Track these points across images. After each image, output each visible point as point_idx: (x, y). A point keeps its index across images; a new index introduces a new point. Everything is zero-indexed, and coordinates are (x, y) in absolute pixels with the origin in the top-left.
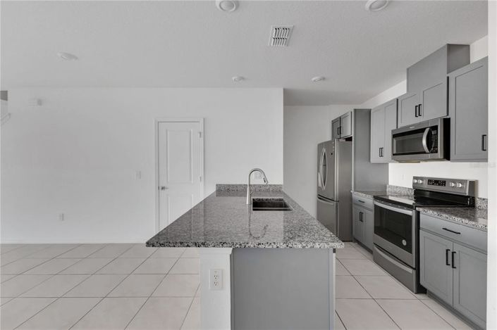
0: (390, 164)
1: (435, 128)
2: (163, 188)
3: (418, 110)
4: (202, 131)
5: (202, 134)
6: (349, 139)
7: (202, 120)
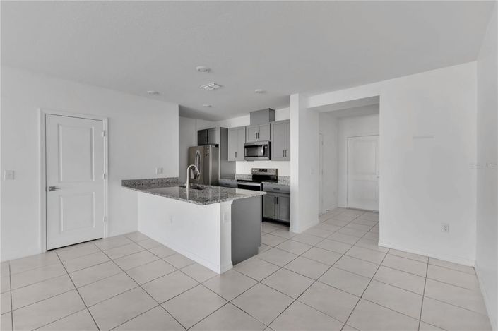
0: (237, 162)
1: (266, 145)
2: (53, 189)
3: (258, 135)
4: (107, 129)
5: (106, 133)
6: (217, 146)
7: (106, 120)
